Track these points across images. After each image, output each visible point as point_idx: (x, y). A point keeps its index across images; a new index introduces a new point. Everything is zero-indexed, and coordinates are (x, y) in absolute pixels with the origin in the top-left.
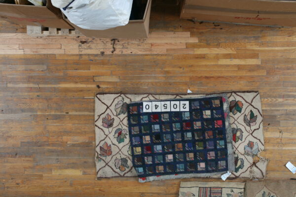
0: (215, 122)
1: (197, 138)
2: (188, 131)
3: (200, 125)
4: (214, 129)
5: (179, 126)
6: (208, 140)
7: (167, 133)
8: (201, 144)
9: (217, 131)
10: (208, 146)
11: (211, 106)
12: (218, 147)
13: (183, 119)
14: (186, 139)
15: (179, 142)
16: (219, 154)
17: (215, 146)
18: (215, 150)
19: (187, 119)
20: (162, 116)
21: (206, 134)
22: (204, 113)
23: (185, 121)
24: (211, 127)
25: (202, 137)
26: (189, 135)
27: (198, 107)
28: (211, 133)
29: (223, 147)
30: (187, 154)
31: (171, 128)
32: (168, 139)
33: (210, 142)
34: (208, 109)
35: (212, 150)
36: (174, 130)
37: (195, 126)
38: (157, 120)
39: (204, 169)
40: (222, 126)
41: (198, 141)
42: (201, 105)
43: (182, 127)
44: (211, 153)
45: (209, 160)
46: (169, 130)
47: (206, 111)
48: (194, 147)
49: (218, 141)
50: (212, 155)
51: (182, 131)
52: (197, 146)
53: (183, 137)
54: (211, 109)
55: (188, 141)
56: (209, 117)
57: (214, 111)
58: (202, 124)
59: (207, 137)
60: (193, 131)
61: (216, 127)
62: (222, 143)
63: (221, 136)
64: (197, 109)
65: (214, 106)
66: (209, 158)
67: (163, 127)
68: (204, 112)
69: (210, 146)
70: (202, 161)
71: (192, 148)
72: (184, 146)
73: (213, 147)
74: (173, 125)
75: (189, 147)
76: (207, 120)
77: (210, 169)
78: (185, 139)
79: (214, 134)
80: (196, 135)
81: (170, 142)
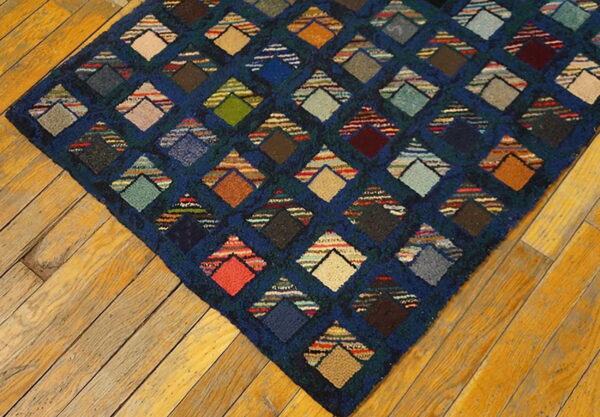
0: (259, 263)
1: (276, 120)
2: (341, 117)
3: (315, 187)
4: (233, 220)
5: (398, 102)
6: (219, 153)
7: (423, 37)
8: (233, 116)
9: (208, 223)
10: (197, 129)
11: (348, 319)
12: (143, 161)
13: (415, 146)
14: (319, 78)
15: (335, 45)
16: (113, 140)
17: (162, 159)
18: (147, 142)
19: (403, 160)
20: (516, 81)
21: (247, 169)
22: (350, 252)
23: (398, 146)
24: (258, 220)
25: (257, 141)
26: (321, 105)
27: (406, 256)
28: (234, 194)
29: (117, 185)
30: (252, 29)
31: (426, 71)
32: (392, 18)
33: (199, 151)
34: (352, 287)
35: (161, 128)
36: (405, 73)
37: (337, 162)
38: (513, 49)
39: (129, 35)
40: (207, 267)
41: (261, 114)
42: (406, 277)
43: (385, 109)
44: (156, 115)
45: (138, 85)
46: (424, 54)
47: (349, 272)
48: (253, 81)
49: (165, 184)
50: (143, 110)
51: (365, 96)
52: (242, 90)
53: (342, 77)
54: (335, 306)
55: (300, 78)
56: (307, 259)
57: (308, 306)
58: (311, 201)
59: (233, 160)
60: (321, 134)
61: (234, 240)
62: (140, 196)
63: (171, 217)
64: (403, 243)
65: (336, 331)
66: (147, 88)
67: (462, 47)
68: (358, 257)
69: (188, 139)
70: (162, 59)
71: (256, 68)
72: (297, 45)
73: (166, 142)
74: (431, 89)
75: (274, 63)
76: (306, 236)
77: (105, 56)
78: (320, 74)
79: (212, 201)
80: (294, 130)
81: (371, 15)
